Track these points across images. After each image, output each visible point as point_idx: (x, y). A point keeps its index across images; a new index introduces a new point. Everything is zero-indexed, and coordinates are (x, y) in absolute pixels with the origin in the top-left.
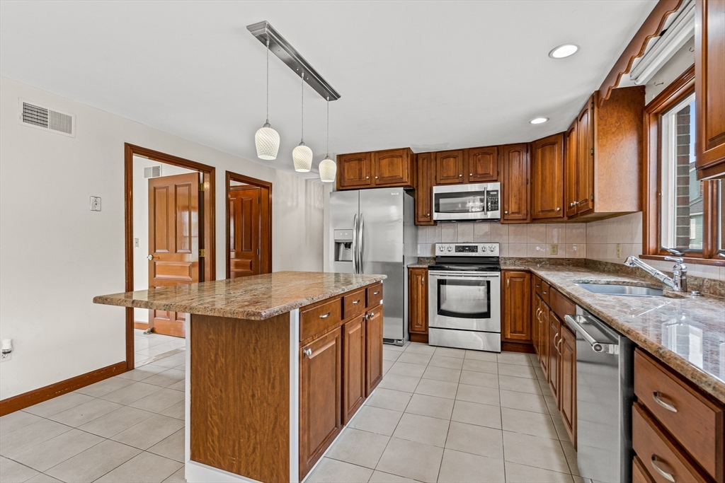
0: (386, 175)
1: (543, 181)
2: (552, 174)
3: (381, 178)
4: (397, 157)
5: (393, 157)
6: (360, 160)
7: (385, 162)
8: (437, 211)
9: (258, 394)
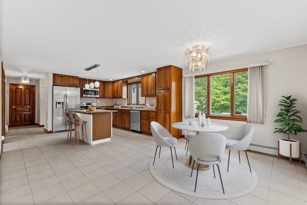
0: (72, 83)
1: (107, 90)
2: (109, 89)
3: (70, 84)
4: (75, 78)
5: (74, 78)
6: (62, 77)
7: (71, 79)
8: (84, 94)
9: (106, 125)
